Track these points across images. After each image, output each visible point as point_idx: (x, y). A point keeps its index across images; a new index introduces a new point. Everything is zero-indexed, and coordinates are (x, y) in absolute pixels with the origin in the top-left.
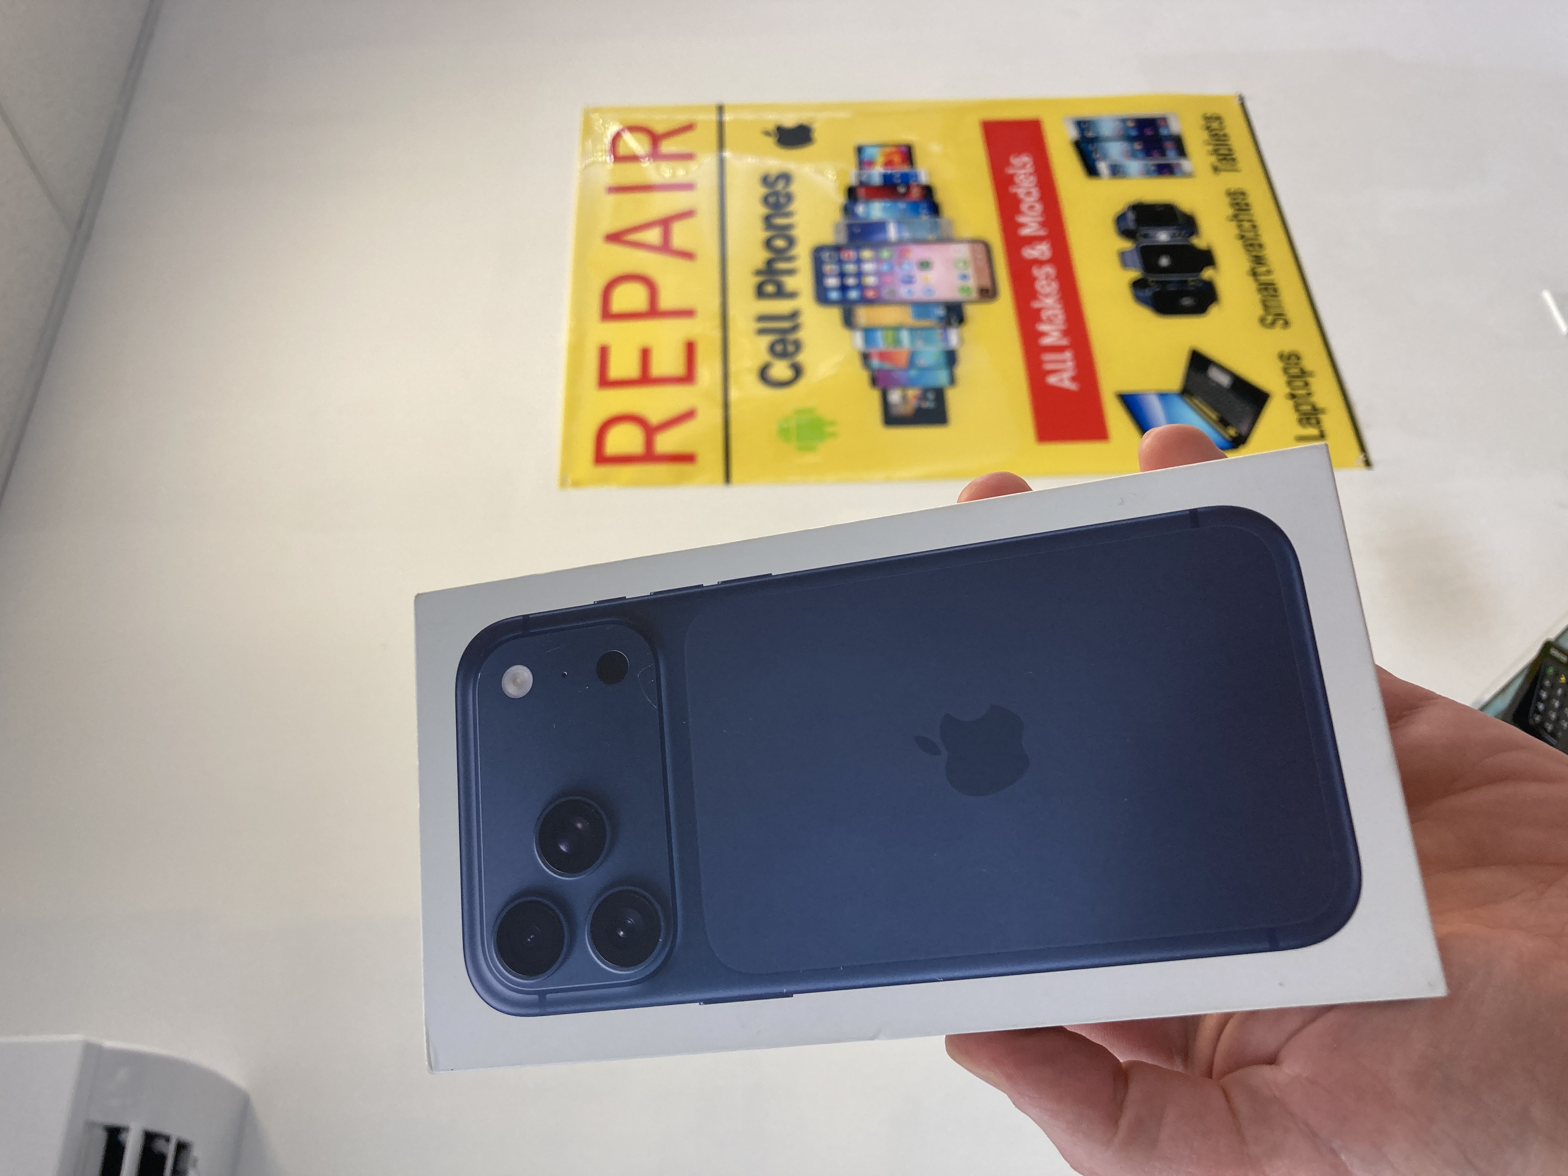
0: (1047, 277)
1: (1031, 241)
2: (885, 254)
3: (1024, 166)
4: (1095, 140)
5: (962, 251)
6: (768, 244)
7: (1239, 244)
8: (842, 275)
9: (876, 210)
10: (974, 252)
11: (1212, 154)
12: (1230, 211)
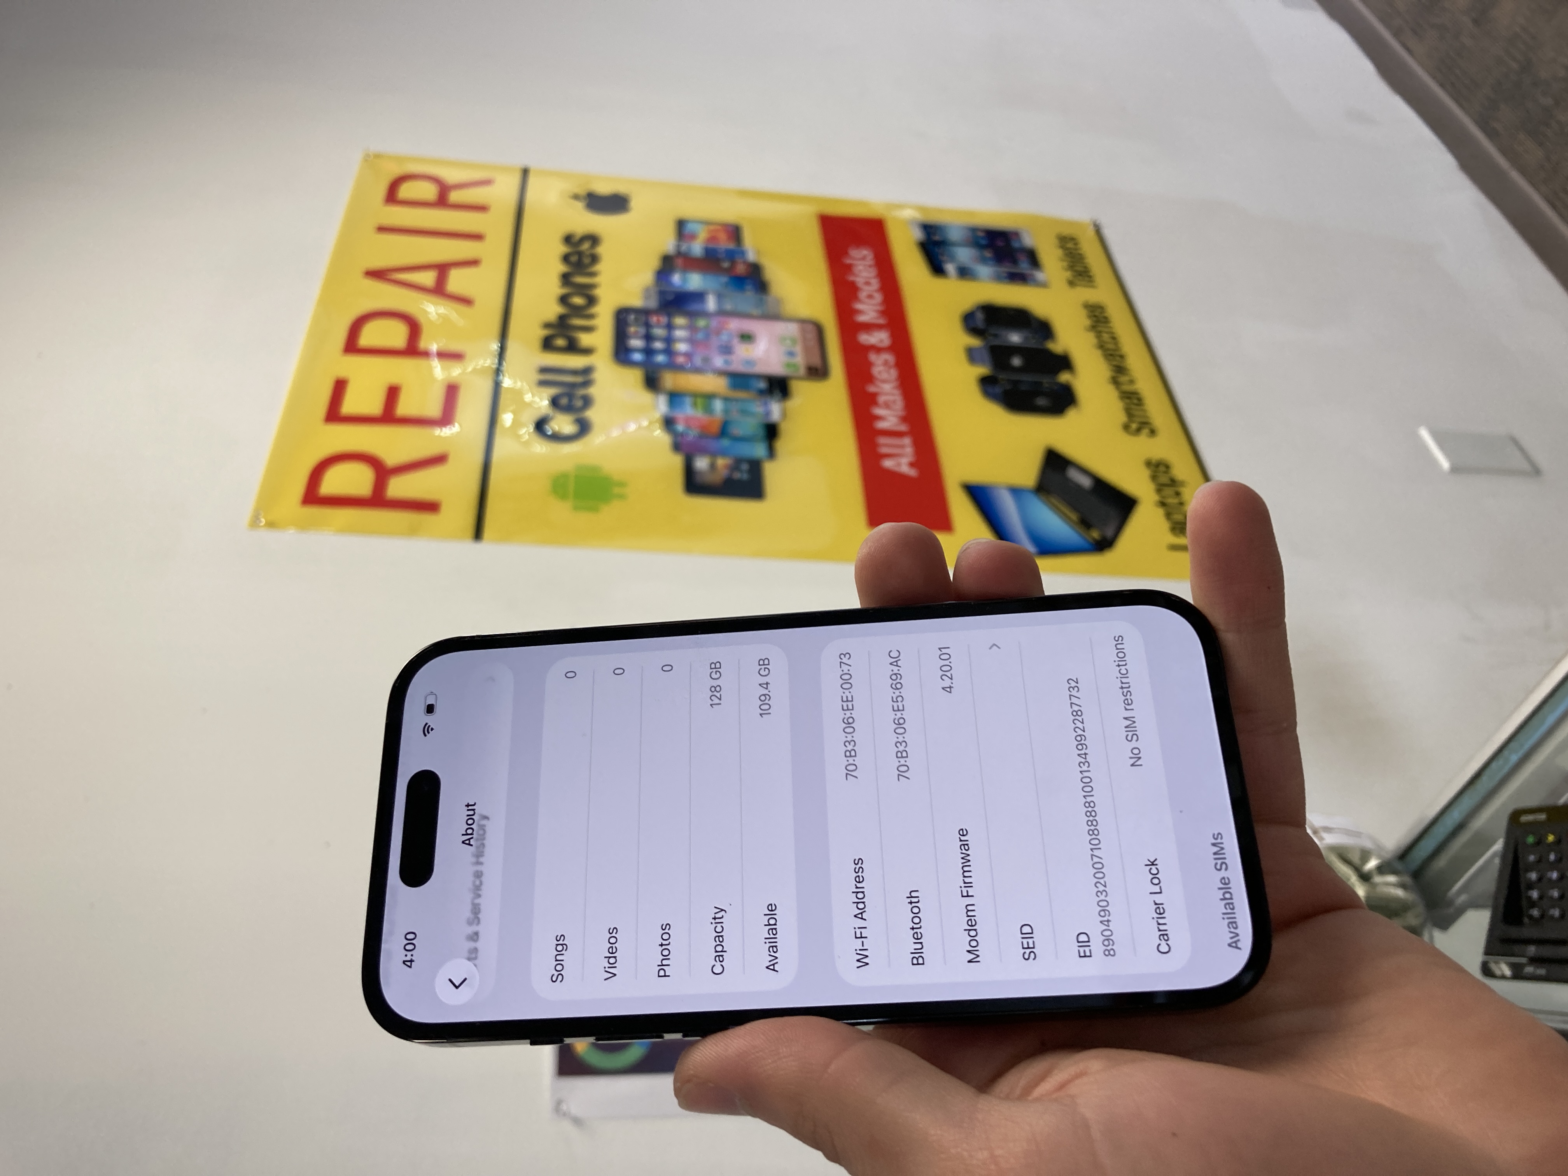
0: (886, 363)
1: (868, 327)
2: (701, 323)
3: (864, 258)
4: (943, 243)
5: (792, 329)
6: (564, 300)
7: (1098, 354)
8: (649, 338)
9: (695, 281)
10: (803, 332)
11: (1067, 270)
12: (1088, 322)
